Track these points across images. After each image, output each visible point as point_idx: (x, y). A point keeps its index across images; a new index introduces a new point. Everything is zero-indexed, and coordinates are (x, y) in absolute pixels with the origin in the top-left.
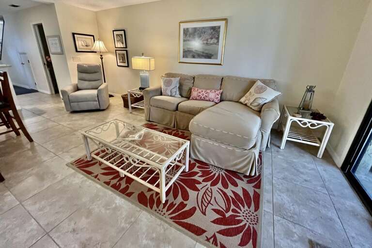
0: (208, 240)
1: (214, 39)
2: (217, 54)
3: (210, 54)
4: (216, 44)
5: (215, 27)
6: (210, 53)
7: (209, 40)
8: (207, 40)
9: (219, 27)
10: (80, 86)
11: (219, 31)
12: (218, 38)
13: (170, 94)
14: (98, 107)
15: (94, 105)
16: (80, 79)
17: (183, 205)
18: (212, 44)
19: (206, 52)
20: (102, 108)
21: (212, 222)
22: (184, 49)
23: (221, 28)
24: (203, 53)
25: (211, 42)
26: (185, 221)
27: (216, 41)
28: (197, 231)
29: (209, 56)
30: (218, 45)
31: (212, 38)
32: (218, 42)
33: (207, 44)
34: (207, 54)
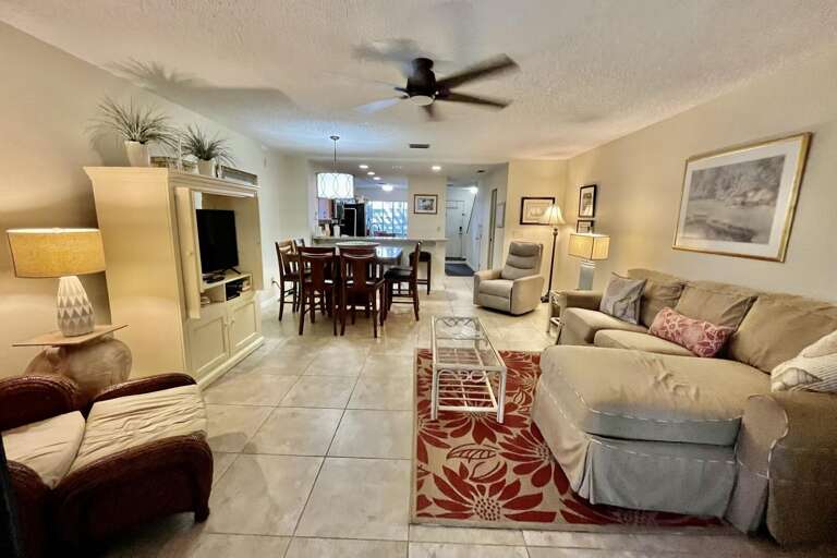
0: (419, 468)
1: (764, 191)
2: (767, 232)
3: (749, 231)
4: (768, 204)
5: (770, 159)
6: (751, 227)
7: (750, 194)
8: (745, 195)
9: (782, 159)
10: (504, 274)
11: (781, 170)
12: (775, 189)
13: (611, 311)
14: (508, 309)
15: (503, 303)
16: (510, 264)
17: (444, 435)
18: (757, 204)
19: (740, 225)
20: (513, 312)
21: (444, 467)
22: (687, 218)
23: (787, 160)
24: (730, 227)
25: (756, 199)
26: (425, 442)
27: (768, 196)
28: (422, 454)
29: (745, 236)
30: (775, 205)
31: (757, 190)
32: (775, 198)
33: (743, 203)
34: (741, 229)
